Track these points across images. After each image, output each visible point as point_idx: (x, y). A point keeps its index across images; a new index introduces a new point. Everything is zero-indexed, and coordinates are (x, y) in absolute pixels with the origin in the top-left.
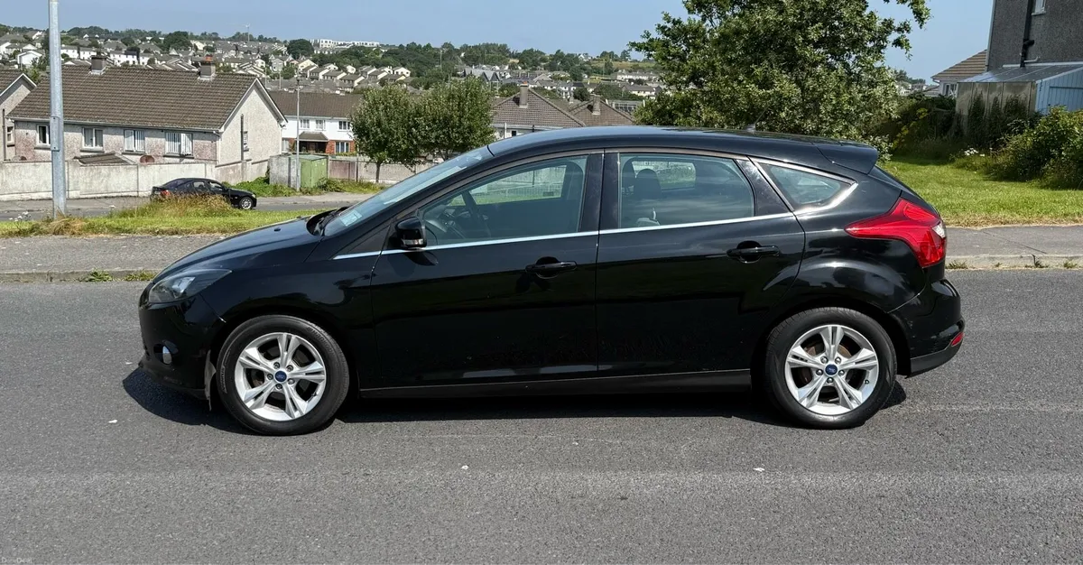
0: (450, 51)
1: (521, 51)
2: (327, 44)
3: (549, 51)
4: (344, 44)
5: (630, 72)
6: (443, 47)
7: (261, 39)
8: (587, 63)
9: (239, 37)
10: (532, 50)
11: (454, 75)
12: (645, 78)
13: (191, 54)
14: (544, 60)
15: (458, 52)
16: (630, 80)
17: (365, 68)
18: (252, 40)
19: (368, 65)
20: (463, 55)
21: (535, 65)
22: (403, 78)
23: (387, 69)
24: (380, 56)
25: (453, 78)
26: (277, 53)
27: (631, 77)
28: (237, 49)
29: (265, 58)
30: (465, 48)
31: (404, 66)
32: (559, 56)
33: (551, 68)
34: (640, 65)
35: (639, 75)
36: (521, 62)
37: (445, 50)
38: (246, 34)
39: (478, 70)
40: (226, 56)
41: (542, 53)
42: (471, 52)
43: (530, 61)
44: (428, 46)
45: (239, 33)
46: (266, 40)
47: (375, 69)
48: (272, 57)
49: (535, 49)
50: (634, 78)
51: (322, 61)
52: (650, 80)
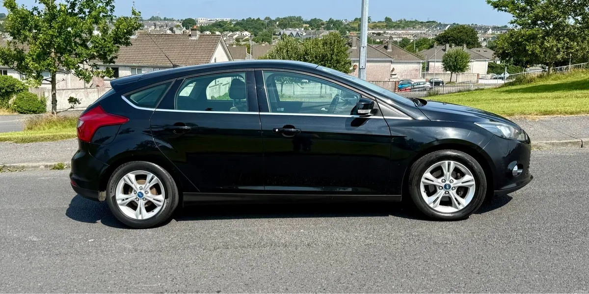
0: (271, 22)
1: (309, 20)
2: (202, 20)
3: (325, 19)
4: (211, 20)
5: (373, 29)
6: (265, 19)
7: (165, 19)
8: (347, 25)
9: (153, 19)
10: (316, 19)
11: (274, 34)
12: (382, 32)
14: (323, 24)
15: (275, 21)
16: (373, 33)
17: (226, 33)
18: (161, 20)
19: (227, 31)
20: (277, 23)
21: (318, 27)
22: (247, 37)
23: (238, 33)
24: (232, 26)
25: (274, 36)
26: (177, 26)
27: (373, 31)
28: (155, 26)
29: (171, 29)
30: (278, 19)
31: (246, 30)
32: (331, 21)
33: (328, 28)
34: (378, 25)
35: (378, 30)
36: (311, 26)
37: (267, 21)
38: (157, 17)
39: (287, 31)
40: (150, 29)
41: (321, 20)
42: (282, 21)
43: (316, 25)
44: (259, 19)
45: (153, 17)
46: (168, 20)
47: (231, 33)
48: (175, 29)
49: (318, 18)
50: (376, 32)
51: (202, 29)
52: (385, 33)
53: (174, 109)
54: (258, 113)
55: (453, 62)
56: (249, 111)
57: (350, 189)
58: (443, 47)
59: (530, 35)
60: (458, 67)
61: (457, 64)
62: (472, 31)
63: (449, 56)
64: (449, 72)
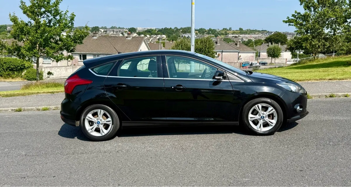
0: (177, 30)
1: (198, 29)
2: (140, 29)
3: (207, 29)
4: (145, 29)
5: (232, 34)
6: (175, 28)
7: (119, 28)
8: (219, 32)
9: (112, 28)
10: (202, 28)
11: (179, 37)
12: (237, 36)
13: (100, 33)
14: (206, 31)
15: (180, 30)
16: (233, 36)
17: (152, 36)
18: (117, 28)
19: (153, 34)
20: (181, 30)
21: (203, 33)
22: (164, 38)
23: (159, 36)
24: (156, 32)
25: (179, 38)
26: (126, 32)
27: (233, 35)
28: (113, 31)
29: (122, 34)
30: (181, 28)
31: (164, 34)
32: (210, 30)
33: (208, 33)
34: (235, 32)
35: (235, 35)
36: (199, 32)
37: (175, 29)
38: (115, 26)
39: (186, 35)
40: (110, 33)
41: (205, 29)
42: (184, 30)
43: (202, 32)
44: (171, 28)
45: (112, 26)
46: (121, 28)
47: (155, 36)
48: (124, 33)
49: (203, 28)
50: (234, 36)
51: (139, 34)
52: (239, 36)
53: (117, 76)
54: (163, 78)
55: (272, 52)
56: (158, 77)
57: (212, 119)
58: (267, 44)
59: (304, 38)
60: (275, 55)
61: (274, 53)
62: (284, 36)
63: (270, 49)
64: (270, 58)
